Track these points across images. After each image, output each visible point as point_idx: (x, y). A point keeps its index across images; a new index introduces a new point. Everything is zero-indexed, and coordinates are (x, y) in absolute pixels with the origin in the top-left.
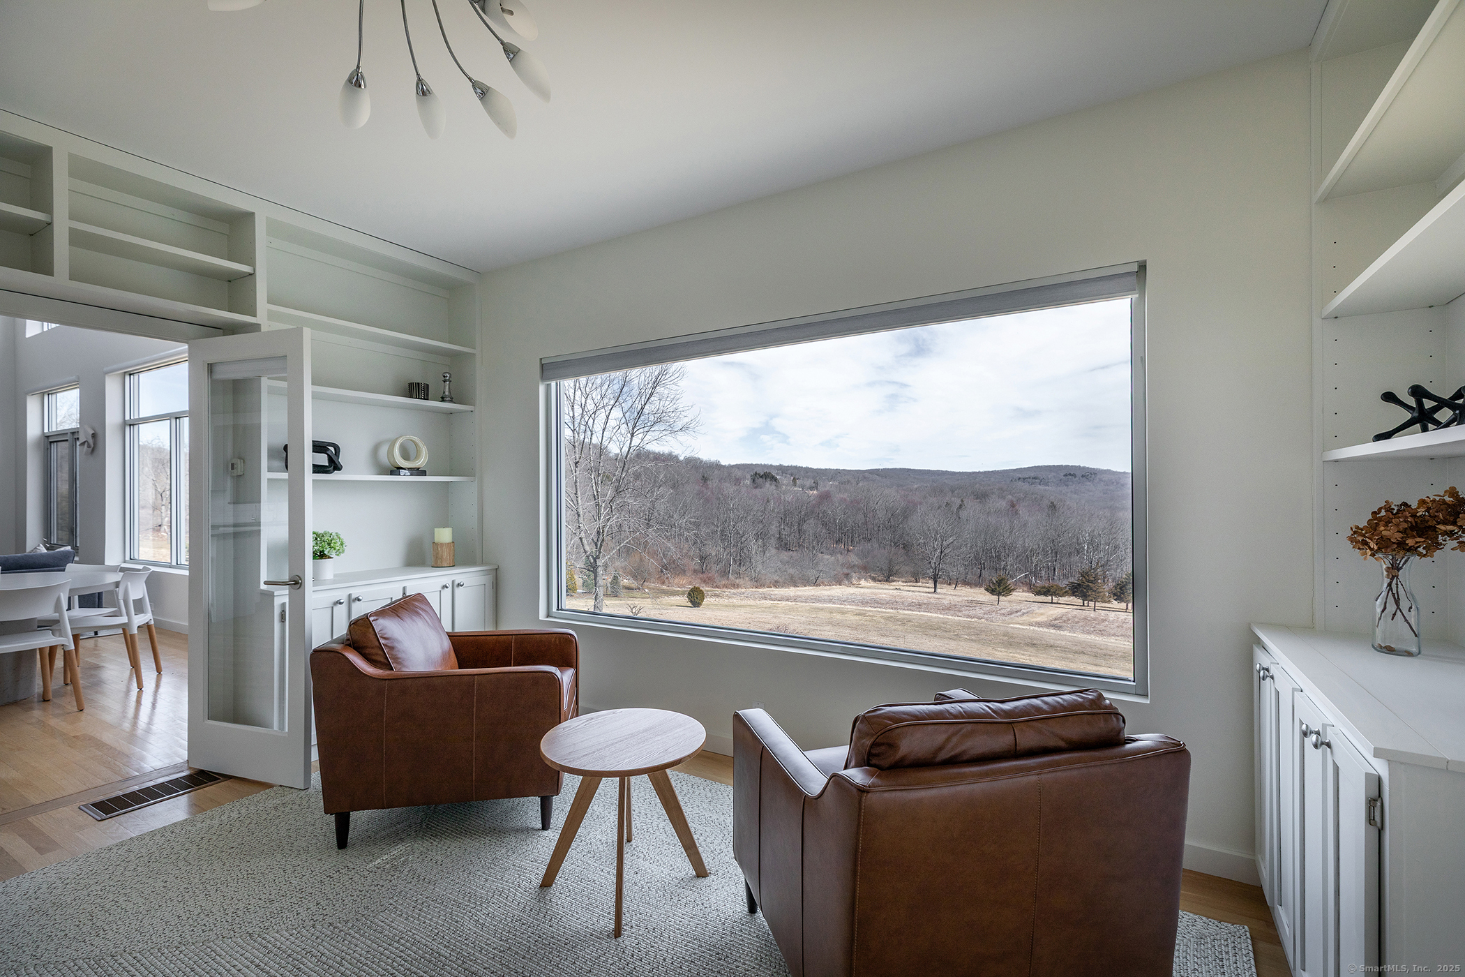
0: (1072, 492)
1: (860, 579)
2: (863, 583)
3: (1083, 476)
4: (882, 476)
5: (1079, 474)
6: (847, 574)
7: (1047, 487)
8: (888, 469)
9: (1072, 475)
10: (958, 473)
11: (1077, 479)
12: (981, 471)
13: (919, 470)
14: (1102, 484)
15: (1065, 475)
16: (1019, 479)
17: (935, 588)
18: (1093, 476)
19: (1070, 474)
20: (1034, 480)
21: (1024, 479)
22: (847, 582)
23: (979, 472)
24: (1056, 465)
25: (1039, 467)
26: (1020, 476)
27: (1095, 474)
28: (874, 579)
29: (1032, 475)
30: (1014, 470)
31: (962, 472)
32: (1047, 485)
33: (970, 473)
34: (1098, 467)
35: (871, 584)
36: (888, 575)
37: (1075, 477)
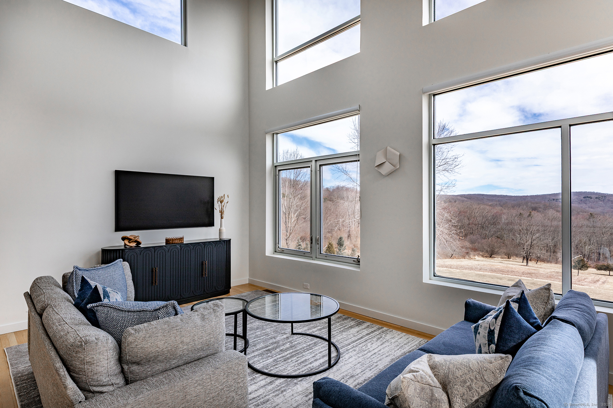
0: (589, 207)
1: (474, 255)
2: (476, 257)
4: (468, 198)
6: (468, 253)
8: (471, 194)
9: (589, 197)
10: (514, 196)
11: (592, 200)
12: (529, 195)
13: (490, 195)
14: (610, 202)
15: (585, 197)
16: (554, 200)
17: (527, 263)
18: (604, 198)
19: (587, 197)
21: (557, 200)
22: (468, 257)
23: (527, 196)
24: (578, 191)
26: (554, 198)
27: (605, 197)
28: (483, 256)
31: (516, 196)
33: (521, 196)
34: (607, 193)
35: (482, 259)
36: (491, 254)
37: (591, 198)
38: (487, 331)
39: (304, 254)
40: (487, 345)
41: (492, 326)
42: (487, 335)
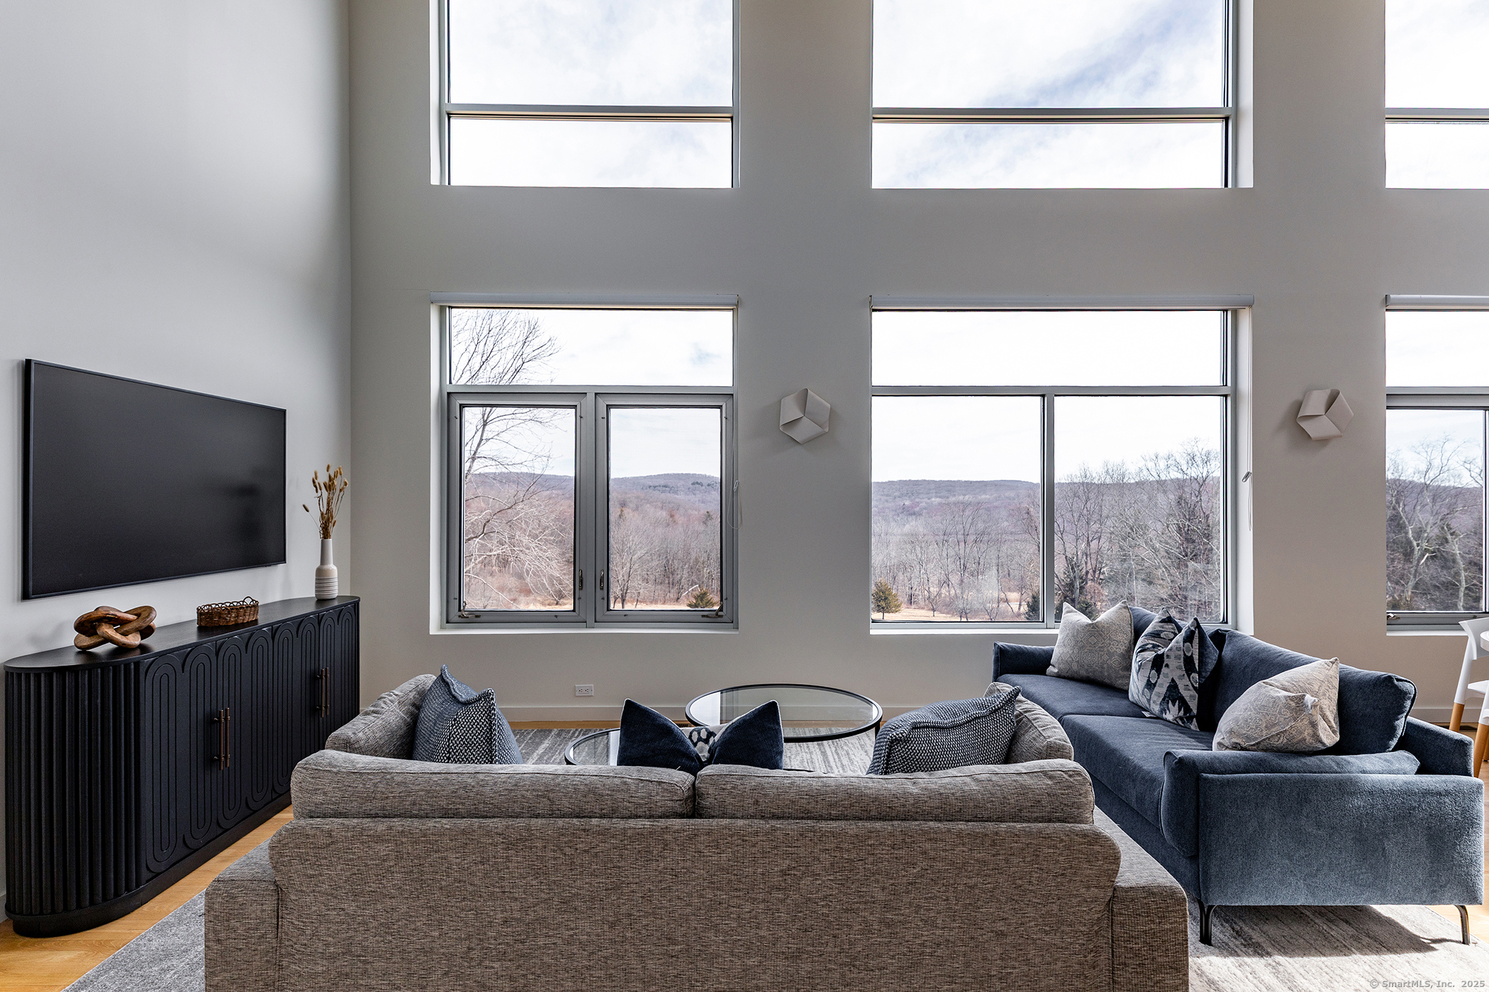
3: (709, 485)
5: (705, 482)
7: (676, 496)
15: (693, 484)
16: (650, 487)
19: (697, 483)
20: (664, 488)
21: (655, 487)
25: (668, 474)
29: (663, 483)
30: (645, 477)
32: (676, 492)
37: (702, 486)
38: (1182, 659)
39: (556, 616)
40: (1186, 675)
41: (1188, 652)
42: (1182, 664)
